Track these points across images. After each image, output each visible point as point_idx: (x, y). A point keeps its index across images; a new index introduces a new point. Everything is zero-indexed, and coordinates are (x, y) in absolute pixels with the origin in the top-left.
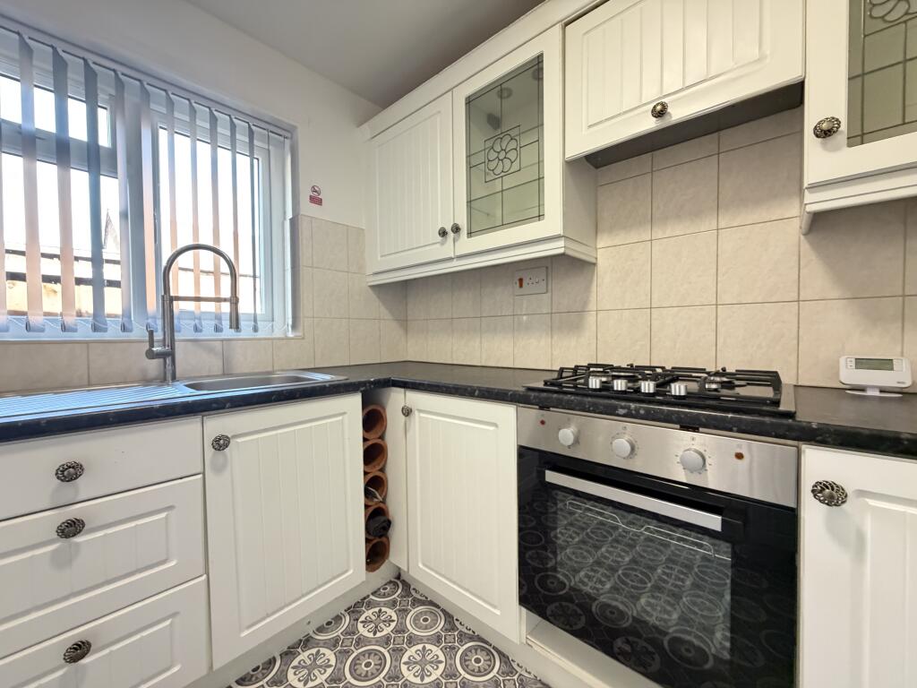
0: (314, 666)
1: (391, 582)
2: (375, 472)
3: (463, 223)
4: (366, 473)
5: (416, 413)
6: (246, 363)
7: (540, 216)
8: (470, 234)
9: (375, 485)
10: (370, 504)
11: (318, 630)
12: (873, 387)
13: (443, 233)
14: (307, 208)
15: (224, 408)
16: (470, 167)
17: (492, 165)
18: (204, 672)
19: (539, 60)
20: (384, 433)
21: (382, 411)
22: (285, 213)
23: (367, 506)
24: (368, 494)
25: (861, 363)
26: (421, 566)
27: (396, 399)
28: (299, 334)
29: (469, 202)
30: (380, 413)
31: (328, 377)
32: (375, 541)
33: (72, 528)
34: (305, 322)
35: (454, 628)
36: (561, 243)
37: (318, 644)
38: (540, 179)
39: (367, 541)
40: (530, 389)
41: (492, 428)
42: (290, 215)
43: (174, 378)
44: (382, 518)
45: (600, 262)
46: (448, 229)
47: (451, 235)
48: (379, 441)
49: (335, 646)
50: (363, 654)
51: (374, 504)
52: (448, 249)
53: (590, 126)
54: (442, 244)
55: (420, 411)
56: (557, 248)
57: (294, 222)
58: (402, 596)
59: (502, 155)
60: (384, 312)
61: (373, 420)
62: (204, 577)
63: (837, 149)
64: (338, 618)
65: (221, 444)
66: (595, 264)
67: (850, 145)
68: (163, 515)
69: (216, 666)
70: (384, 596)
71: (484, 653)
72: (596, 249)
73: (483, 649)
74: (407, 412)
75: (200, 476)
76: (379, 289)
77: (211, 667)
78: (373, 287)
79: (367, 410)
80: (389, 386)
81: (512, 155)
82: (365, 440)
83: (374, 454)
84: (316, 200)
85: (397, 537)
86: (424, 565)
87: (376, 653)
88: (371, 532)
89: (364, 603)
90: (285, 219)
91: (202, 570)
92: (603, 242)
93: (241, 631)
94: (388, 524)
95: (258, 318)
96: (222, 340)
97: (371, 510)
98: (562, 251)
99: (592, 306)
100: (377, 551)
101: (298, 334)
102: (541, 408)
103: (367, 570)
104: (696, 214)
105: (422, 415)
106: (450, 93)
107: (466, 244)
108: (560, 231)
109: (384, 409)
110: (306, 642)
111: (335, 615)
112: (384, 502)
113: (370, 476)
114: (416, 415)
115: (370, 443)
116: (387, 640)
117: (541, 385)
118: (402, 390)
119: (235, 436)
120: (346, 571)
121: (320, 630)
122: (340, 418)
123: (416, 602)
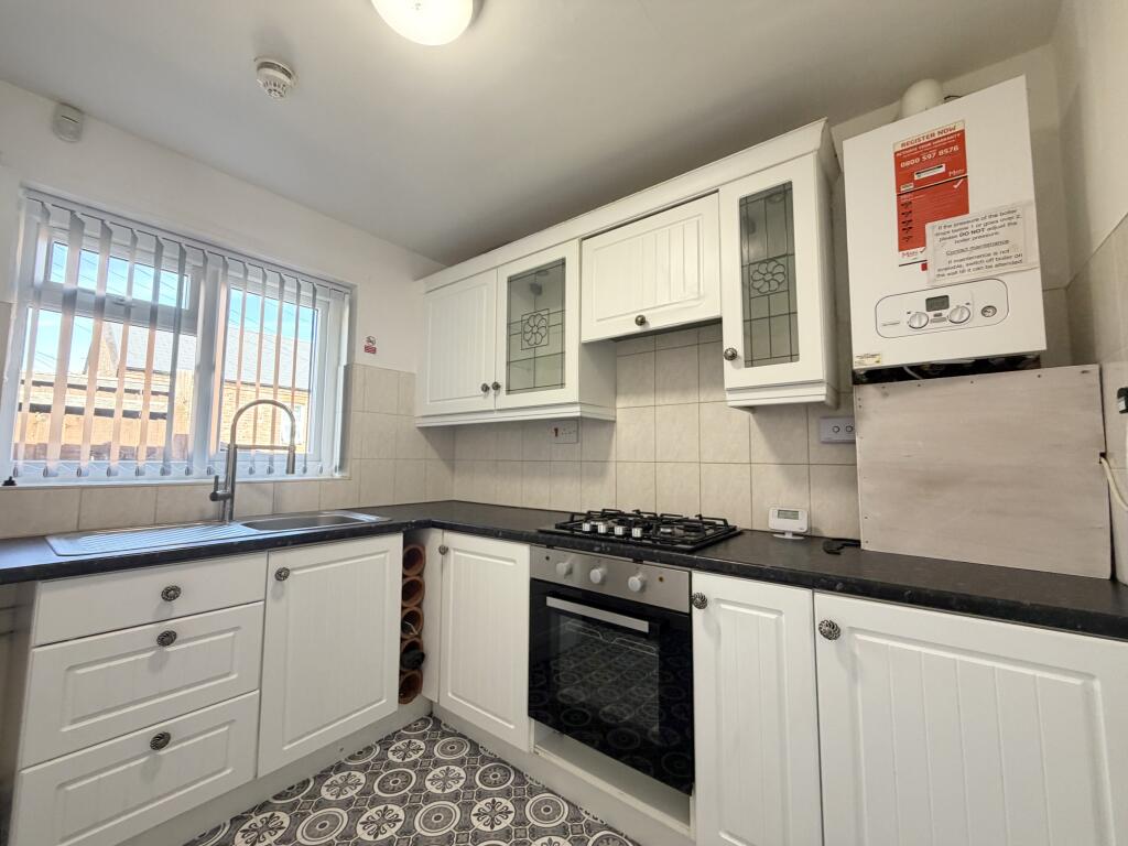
0: (346, 783)
1: (422, 719)
2: (412, 607)
3: (502, 382)
4: (403, 608)
5: (452, 551)
6: (294, 504)
7: (562, 385)
8: (509, 391)
9: (412, 619)
10: (406, 637)
11: (350, 758)
12: (789, 532)
13: (485, 388)
14: (362, 357)
15: (285, 545)
16: (509, 336)
17: (527, 336)
18: (251, 778)
19: (562, 262)
20: (423, 570)
21: (421, 549)
22: (339, 359)
23: (402, 640)
24: (404, 628)
25: (782, 514)
26: (450, 695)
27: (436, 538)
28: (346, 474)
29: (508, 363)
30: (419, 552)
31: (373, 518)
32: (409, 674)
33: (167, 639)
34: (352, 464)
35: (478, 753)
36: (578, 408)
37: (349, 768)
38: (563, 353)
39: (401, 673)
40: (541, 532)
41: (511, 564)
42: (344, 362)
43: (231, 519)
44: (416, 652)
45: (618, 419)
46: (490, 385)
47: (492, 392)
48: (418, 578)
49: (365, 770)
50: (392, 774)
51: (410, 638)
52: (489, 402)
53: (598, 320)
54: (485, 397)
55: (455, 550)
56: (575, 412)
57: (348, 369)
58: (432, 730)
59: (535, 330)
60: (432, 453)
61: (413, 558)
62: (258, 691)
63: (739, 368)
64: (369, 749)
65: (282, 575)
66: (614, 422)
67: (746, 366)
68: (231, 634)
69: (260, 776)
70: (415, 730)
71: (502, 771)
72: (615, 409)
73: (501, 768)
74: (444, 551)
75: (262, 603)
76: (426, 430)
77: (256, 776)
78: (422, 429)
79: (407, 549)
80: (428, 527)
81: (543, 331)
82: (404, 576)
83: (412, 590)
84: (370, 350)
85: (431, 670)
86: (454, 694)
87: (403, 773)
88: (405, 663)
89: (397, 735)
90: (339, 364)
91: (256, 685)
92: (621, 403)
93: (284, 746)
94: (422, 657)
95: (308, 459)
96: (274, 482)
97: (406, 643)
98: (578, 414)
99: (613, 458)
100: (410, 684)
101: (344, 474)
102: (548, 547)
103: (399, 702)
104: (685, 389)
105: (457, 553)
106: (495, 270)
107: (505, 400)
108: (575, 398)
109: (424, 548)
110: (339, 768)
111: (366, 746)
112: (419, 636)
113: (407, 611)
114: (452, 554)
115: (408, 579)
116: (414, 764)
117: (552, 528)
118: (440, 531)
119: (294, 569)
120: (380, 700)
121: (352, 758)
122: (383, 556)
123: (444, 735)
